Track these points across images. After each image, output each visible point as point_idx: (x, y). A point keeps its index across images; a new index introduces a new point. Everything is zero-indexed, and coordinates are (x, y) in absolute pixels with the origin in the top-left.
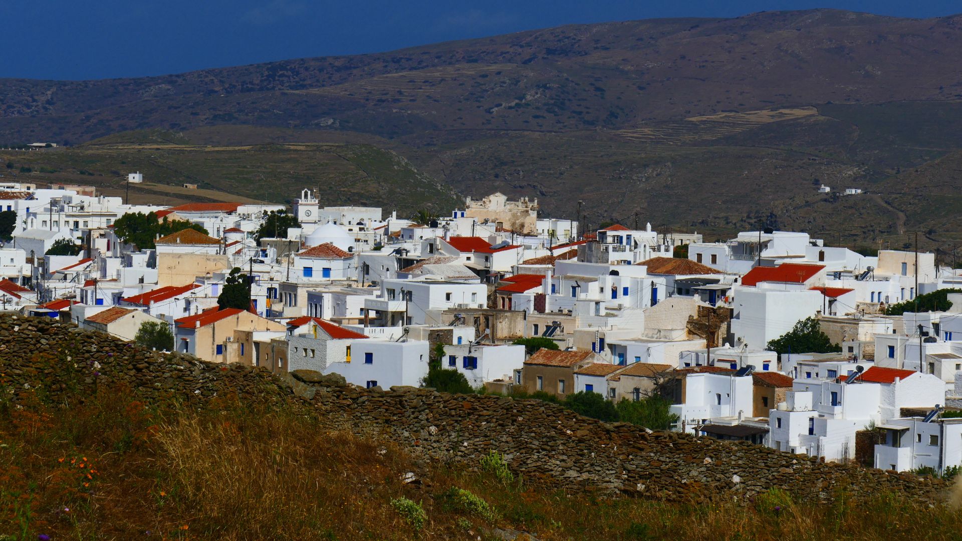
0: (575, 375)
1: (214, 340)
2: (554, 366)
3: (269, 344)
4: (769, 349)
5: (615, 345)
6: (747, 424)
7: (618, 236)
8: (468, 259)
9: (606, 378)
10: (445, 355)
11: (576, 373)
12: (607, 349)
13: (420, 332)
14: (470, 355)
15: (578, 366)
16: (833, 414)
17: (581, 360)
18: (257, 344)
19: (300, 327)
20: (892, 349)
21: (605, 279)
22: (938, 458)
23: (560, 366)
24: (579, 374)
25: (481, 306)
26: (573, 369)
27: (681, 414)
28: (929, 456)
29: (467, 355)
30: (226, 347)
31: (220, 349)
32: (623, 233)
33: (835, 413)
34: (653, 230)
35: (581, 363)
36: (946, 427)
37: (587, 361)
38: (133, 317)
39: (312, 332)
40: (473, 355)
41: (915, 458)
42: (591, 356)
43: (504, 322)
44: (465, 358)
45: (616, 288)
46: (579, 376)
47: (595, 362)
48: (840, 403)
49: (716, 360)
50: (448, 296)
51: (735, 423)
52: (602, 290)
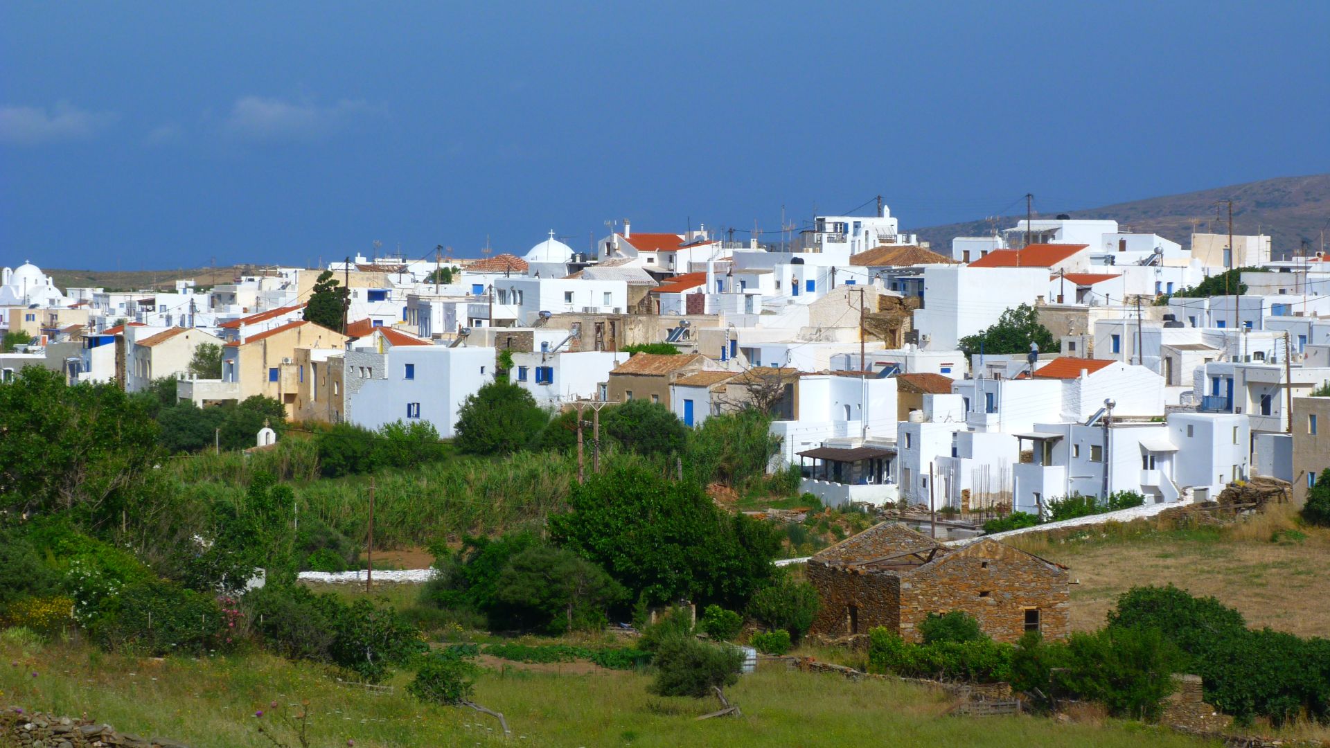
0: (671, 387)
1: (265, 362)
2: (646, 375)
3: (326, 363)
4: (958, 349)
5: (752, 349)
6: (872, 445)
7: (841, 224)
8: (650, 260)
9: (708, 389)
10: (512, 366)
11: (672, 384)
12: (740, 355)
13: (484, 336)
14: (543, 365)
15: (676, 375)
16: (985, 426)
17: (682, 366)
18: (314, 364)
19: (361, 338)
20: (1116, 338)
21: (782, 269)
22: (1101, 482)
23: (652, 375)
24: (676, 385)
25: (617, 310)
26: (669, 379)
27: (785, 435)
28: (1090, 477)
29: (540, 365)
30: (280, 370)
31: (274, 375)
32: (850, 221)
33: (988, 422)
34: (892, 215)
35: (682, 370)
36: (1112, 431)
37: (691, 367)
38: (187, 337)
39: (378, 347)
40: (548, 364)
41: (1072, 482)
42: (697, 361)
43: (637, 329)
44: (538, 369)
45: (797, 281)
46: (676, 388)
47: (705, 369)
48: (997, 408)
49: (873, 364)
50: (568, 296)
51: (856, 445)
52: (778, 284)
